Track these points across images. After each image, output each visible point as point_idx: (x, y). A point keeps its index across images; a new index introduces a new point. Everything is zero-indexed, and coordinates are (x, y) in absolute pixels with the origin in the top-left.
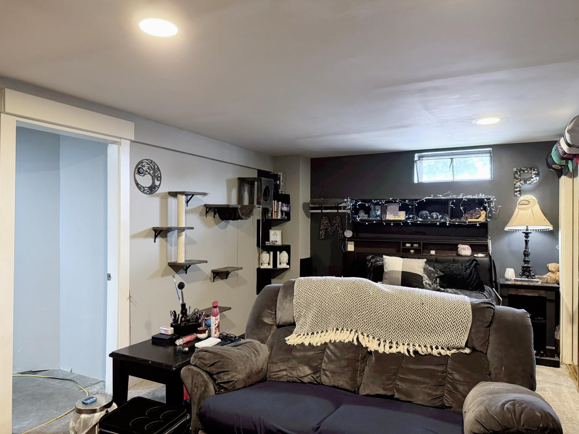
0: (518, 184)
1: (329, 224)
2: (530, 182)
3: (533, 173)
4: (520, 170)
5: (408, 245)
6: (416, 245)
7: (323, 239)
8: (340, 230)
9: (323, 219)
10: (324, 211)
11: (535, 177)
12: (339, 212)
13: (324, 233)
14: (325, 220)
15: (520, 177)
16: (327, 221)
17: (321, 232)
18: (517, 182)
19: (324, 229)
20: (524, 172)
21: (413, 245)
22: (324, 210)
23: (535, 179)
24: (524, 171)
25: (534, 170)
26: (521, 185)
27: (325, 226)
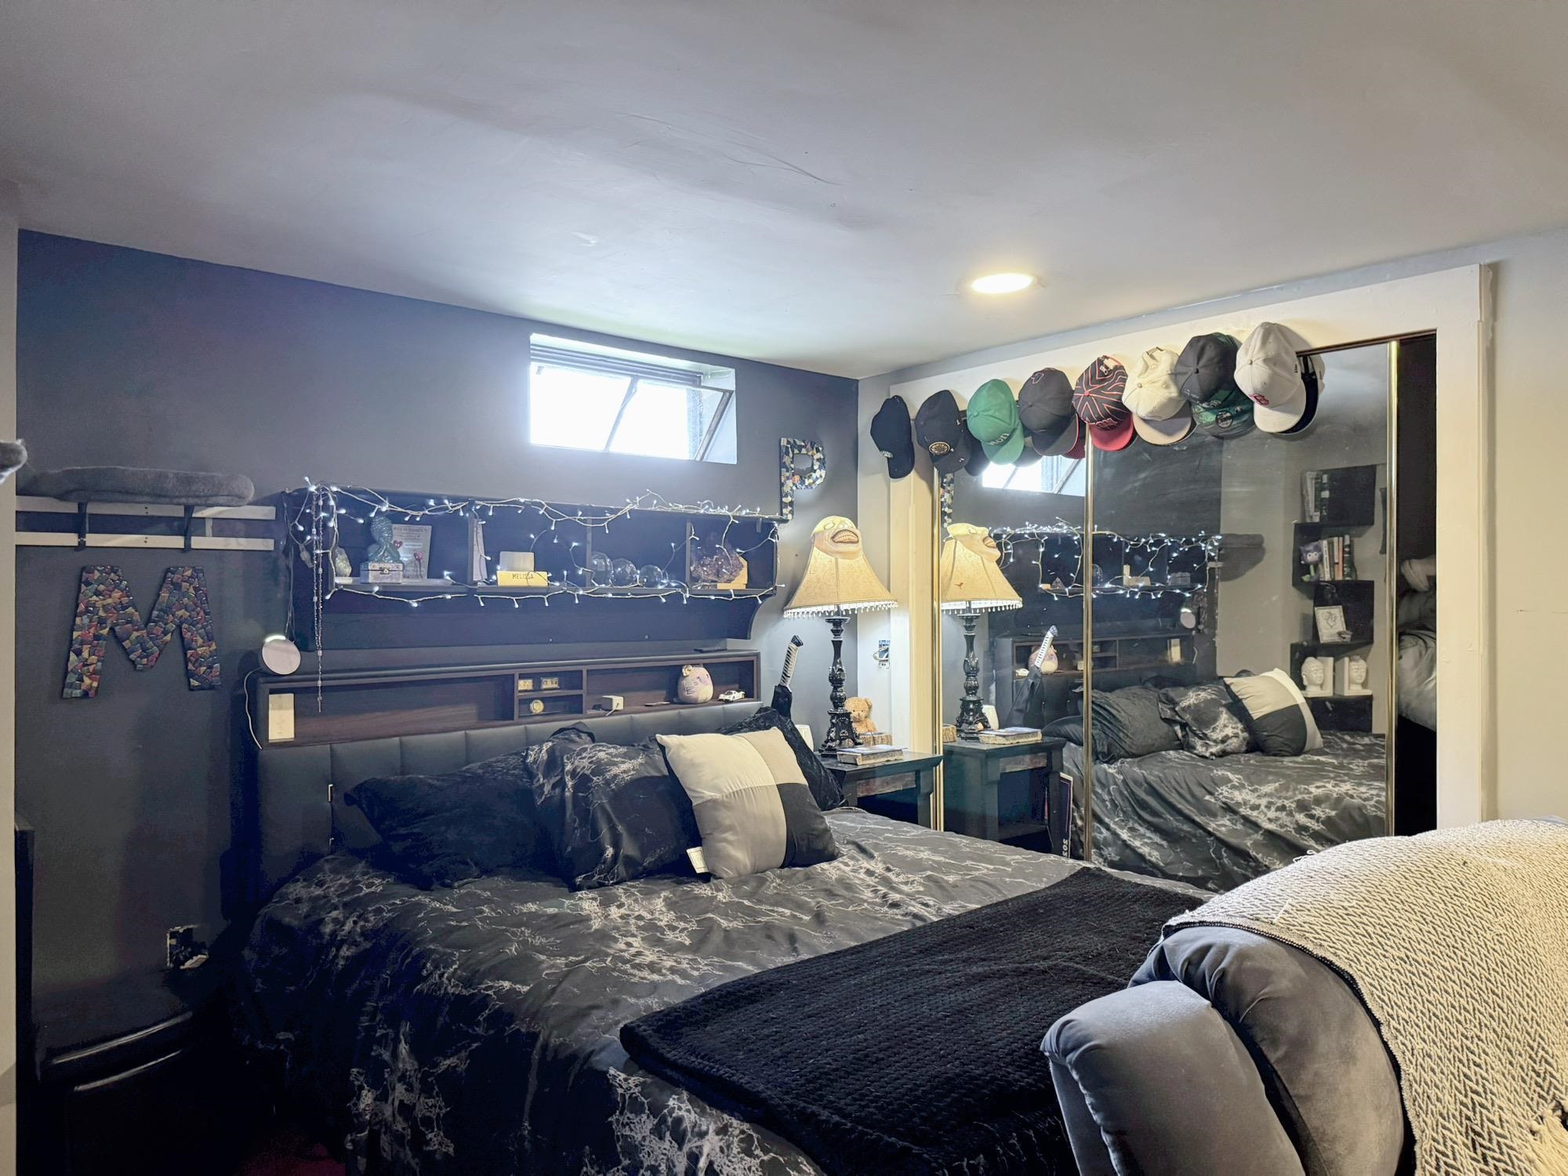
0: (789, 483)
1: (130, 610)
2: (811, 481)
3: (815, 457)
4: (794, 446)
5: (524, 685)
6: (549, 684)
7: (92, 693)
8: (200, 641)
9: (88, 584)
10: (92, 540)
11: (820, 468)
12: (193, 546)
13: (94, 658)
14: (102, 587)
15: (792, 466)
16: (117, 594)
17: (73, 657)
18: (788, 478)
19: (97, 637)
20: (800, 451)
21: (540, 683)
22: (93, 531)
23: (820, 474)
24: (800, 448)
25: (818, 451)
26: (794, 488)
27: (102, 622)
